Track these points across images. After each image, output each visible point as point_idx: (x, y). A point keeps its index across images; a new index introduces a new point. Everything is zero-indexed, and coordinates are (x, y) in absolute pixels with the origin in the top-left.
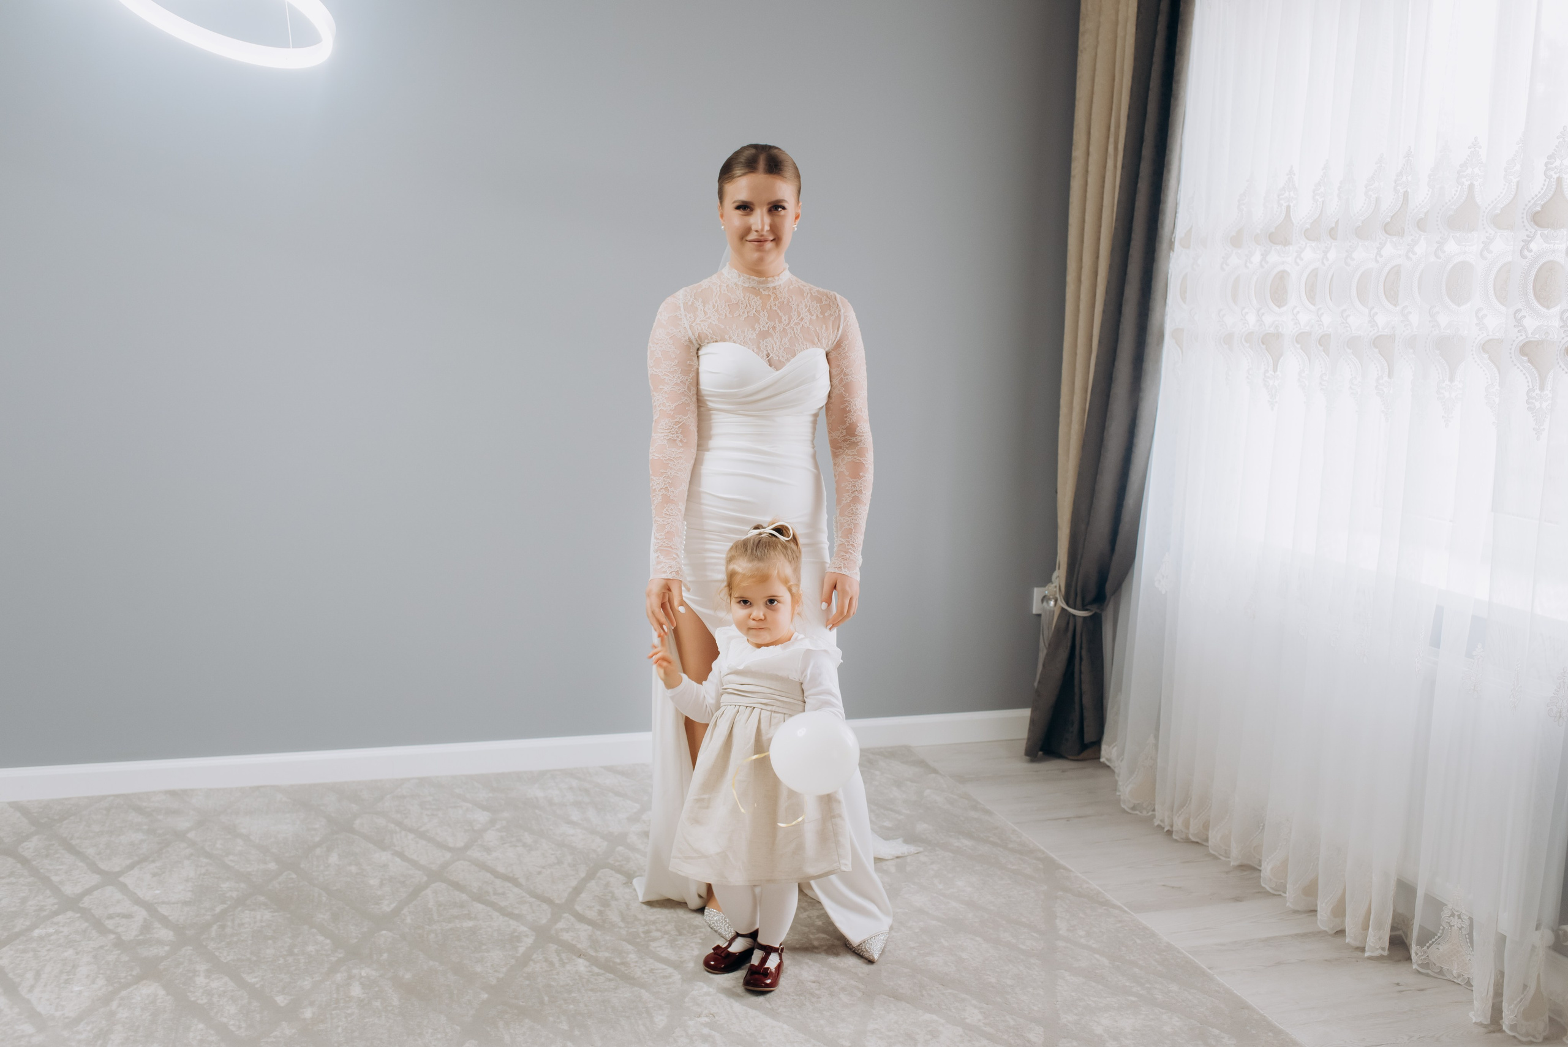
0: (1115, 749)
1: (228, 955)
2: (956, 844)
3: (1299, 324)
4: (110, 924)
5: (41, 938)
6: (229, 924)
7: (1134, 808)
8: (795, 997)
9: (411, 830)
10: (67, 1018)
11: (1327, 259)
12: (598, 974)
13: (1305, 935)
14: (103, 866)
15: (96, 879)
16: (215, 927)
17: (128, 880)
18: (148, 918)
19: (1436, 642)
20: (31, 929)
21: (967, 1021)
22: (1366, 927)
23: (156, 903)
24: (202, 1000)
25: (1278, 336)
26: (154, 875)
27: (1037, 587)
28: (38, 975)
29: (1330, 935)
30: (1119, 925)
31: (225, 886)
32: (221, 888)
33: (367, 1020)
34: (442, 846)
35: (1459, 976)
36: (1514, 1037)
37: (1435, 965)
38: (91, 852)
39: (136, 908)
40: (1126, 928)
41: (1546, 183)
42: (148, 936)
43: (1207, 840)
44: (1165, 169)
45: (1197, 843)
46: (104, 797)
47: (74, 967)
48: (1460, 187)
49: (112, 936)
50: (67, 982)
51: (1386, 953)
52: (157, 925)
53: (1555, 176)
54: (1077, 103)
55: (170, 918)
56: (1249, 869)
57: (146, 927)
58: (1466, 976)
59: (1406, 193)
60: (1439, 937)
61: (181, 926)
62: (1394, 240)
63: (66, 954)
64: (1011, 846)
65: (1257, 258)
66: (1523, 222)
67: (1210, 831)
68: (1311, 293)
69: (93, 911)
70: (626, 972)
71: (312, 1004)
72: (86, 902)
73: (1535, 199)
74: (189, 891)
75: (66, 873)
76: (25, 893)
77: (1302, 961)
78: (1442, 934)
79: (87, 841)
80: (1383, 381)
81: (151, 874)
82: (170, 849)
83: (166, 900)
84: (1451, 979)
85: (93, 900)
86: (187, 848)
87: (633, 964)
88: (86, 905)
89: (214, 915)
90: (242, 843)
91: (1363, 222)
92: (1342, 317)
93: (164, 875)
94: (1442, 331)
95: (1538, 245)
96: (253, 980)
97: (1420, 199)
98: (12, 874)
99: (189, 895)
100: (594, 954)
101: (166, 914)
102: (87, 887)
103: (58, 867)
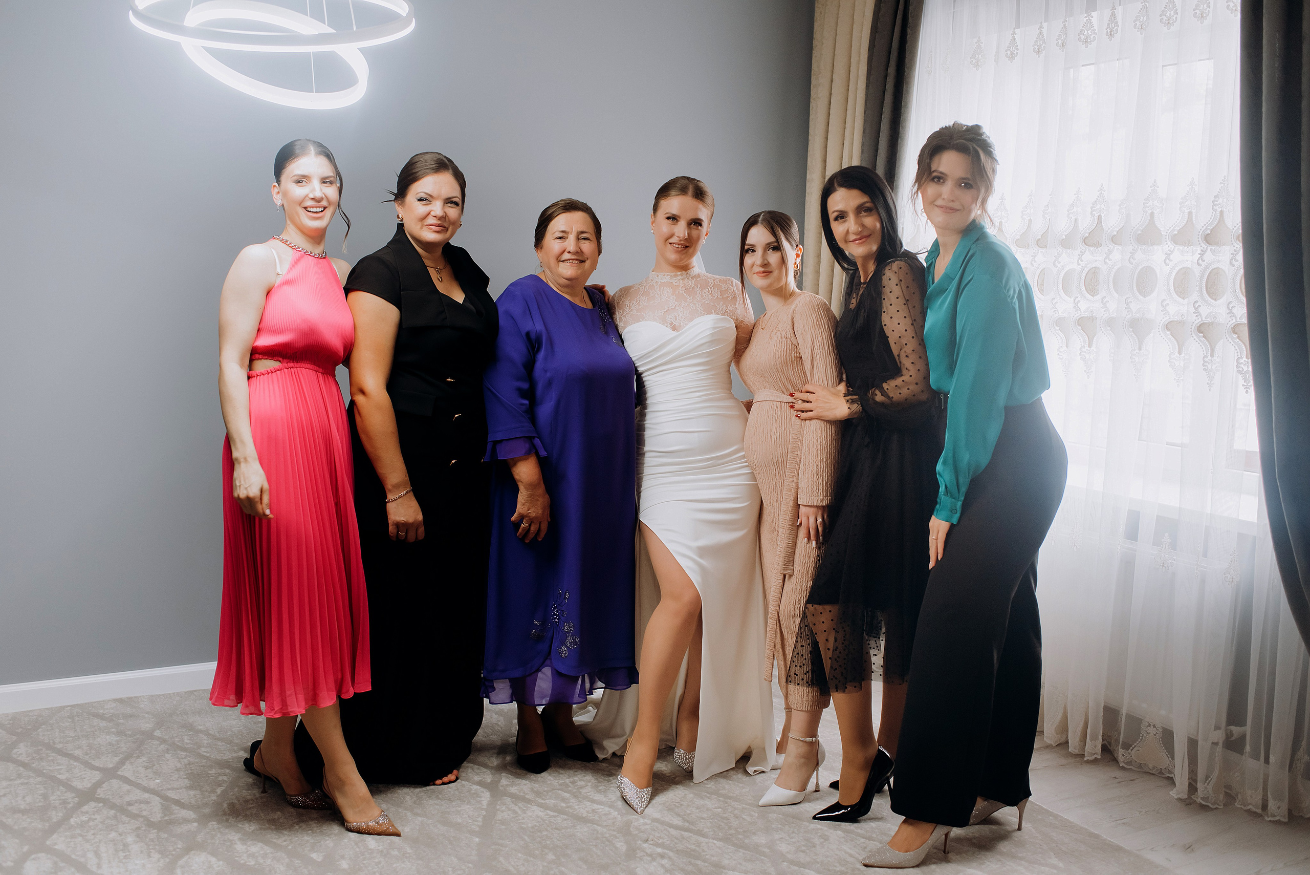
4: (133, 809)
5: (82, 825)
8: (711, 821)
11: (1035, 262)
12: (555, 816)
14: (97, 763)
15: (96, 775)
16: (225, 805)
17: (126, 773)
18: (163, 803)
19: (1132, 534)
20: (67, 818)
22: (1084, 739)
23: (162, 790)
24: (250, 862)
26: (147, 768)
28: (97, 854)
29: (1055, 747)
31: (213, 772)
32: (211, 774)
33: (394, 866)
35: (1154, 768)
37: (1136, 762)
38: (77, 752)
39: (147, 795)
41: (1213, 215)
42: (173, 816)
47: (124, 845)
48: (1145, 214)
49: (141, 819)
50: (126, 858)
51: (1099, 757)
52: (174, 807)
55: (182, 801)
57: (166, 810)
59: (1100, 216)
60: (1140, 742)
62: (1092, 249)
63: (111, 836)
66: (1199, 241)
69: (112, 800)
70: (575, 813)
71: (343, 857)
72: (100, 793)
73: (1207, 225)
74: (185, 778)
75: (67, 771)
76: (41, 790)
77: (1046, 767)
78: (1141, 740)
79: (69, 745)
80: (1084, 350)
81: (143, 767)
82: (146, 747)
83: (170, 787)
84: (1148, 770)
85: (106, 792)
86: (160, 745)
87: (576, 807)
88: (102, 796)
89: (218, 796)
90: (205, 737)
91: (1066, 236)
92: (1052, 303)
93: (154, 767)
94: (1134, 315)
95: (1208, 256)
96: (285, 843)
97: (1112, 223)
98: (19, 776)
99: (187, 781)
100: (543, 802)
101: (176, 798)
102: (93, 781)
103: (57, 768)
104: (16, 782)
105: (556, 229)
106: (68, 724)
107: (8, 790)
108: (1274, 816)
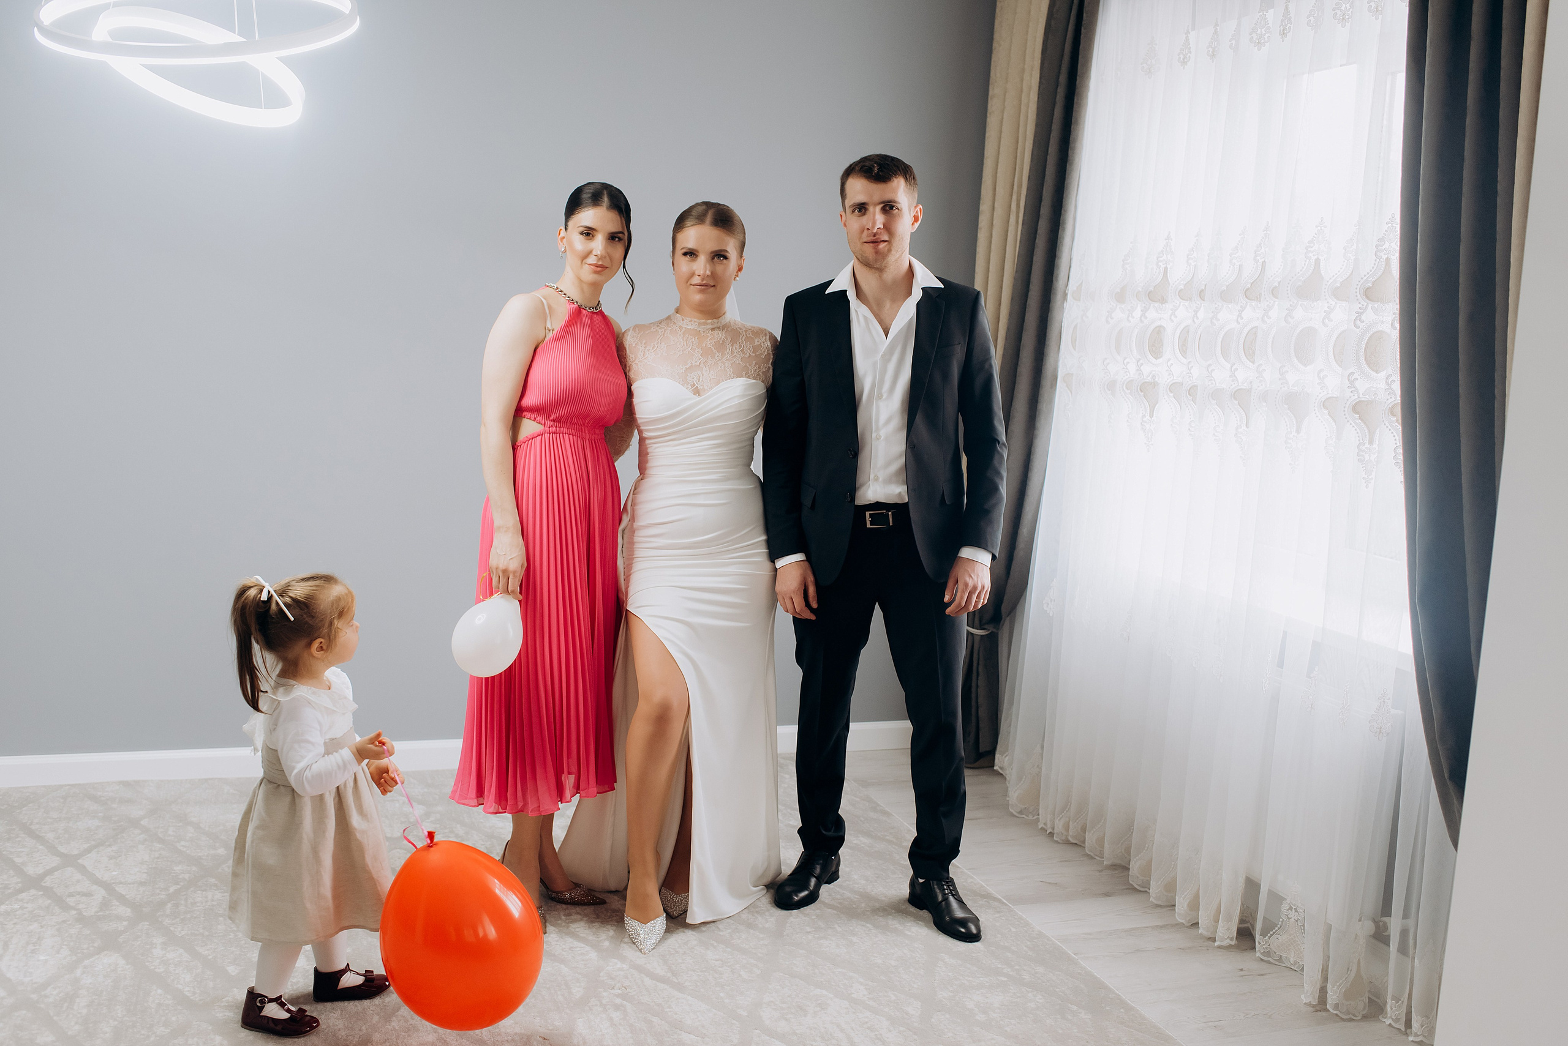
0: (1007, 758)
1: (183, 930)
2: (855, 842)
3: (1173, 374)
4: (71, 901)
5: (9, 913)
7: (1021, 812)
8: (700, 973)
10: (35, 983)
11: (1197, 318)
13: (1162, 927)
14: (62, 849)
15: (56, 861)
16: (169, 905)
17: (87, 862)
18: (107, 897)
21: (853, 995)
22: (1216, 920)
23: (114, 883)
24: (159, 969)
25: (1154, 384)
26: (111, 858)
29: (1187, 927)
31: (178, 868)
32: (174, 870)
35: (1296, 963)
36: (1337, 1015)
37: (1275, 953)
38: (50, 836)
39: (95, 887)
40: (1003, 918)
41: (1377, 263)
42: (107, 913)
43: (1084, 842)
44: (1060, 227)
45: (1076, 844)
46: (61, 786)
47: (39, 939)
48: (1308, 260)
49: (74, 912)
50: (33, 951)
51: (1234, 943)
52: (115, 902)
53: (1385, 257)
54: (985, 161)
55: (127, 897)
56: (1122, 868)
57: (105, 905)
58: (1301, 963)
59: (1264, 263)
61: (138, 904)
62: (1253, 304)
63: (31, 928)
65: (1137, 313)
66: (1357, 296)
67: (1087, 833)
68: (1183, 348)
69: (55, 890)
72: (48, 882)
73: (1367, 276)
74: (144, 873)
75: (28, 855)
77: (1159, 949)
78: (1281, 925)
79: (46, 827)
80: (1241, 430)
81: (108, 857)
82: (124, 835)
83: (123, 881)
84: (1287, 965)
85: (54, 880)
86: (140, 834)
89: (168, 895)
90: (192, 830)
91: (1228, 287)
92: (1208, 371)
93: (120, 858)
94: (1290, 388)
95: (1369, 316)
96: (206, 952)
97: (1275, 269)
99: (145, 876)
101: (123, 893)
102: (48, 868)
103: (19, 850)
106: (56, 804)
108: (1416, 1035)
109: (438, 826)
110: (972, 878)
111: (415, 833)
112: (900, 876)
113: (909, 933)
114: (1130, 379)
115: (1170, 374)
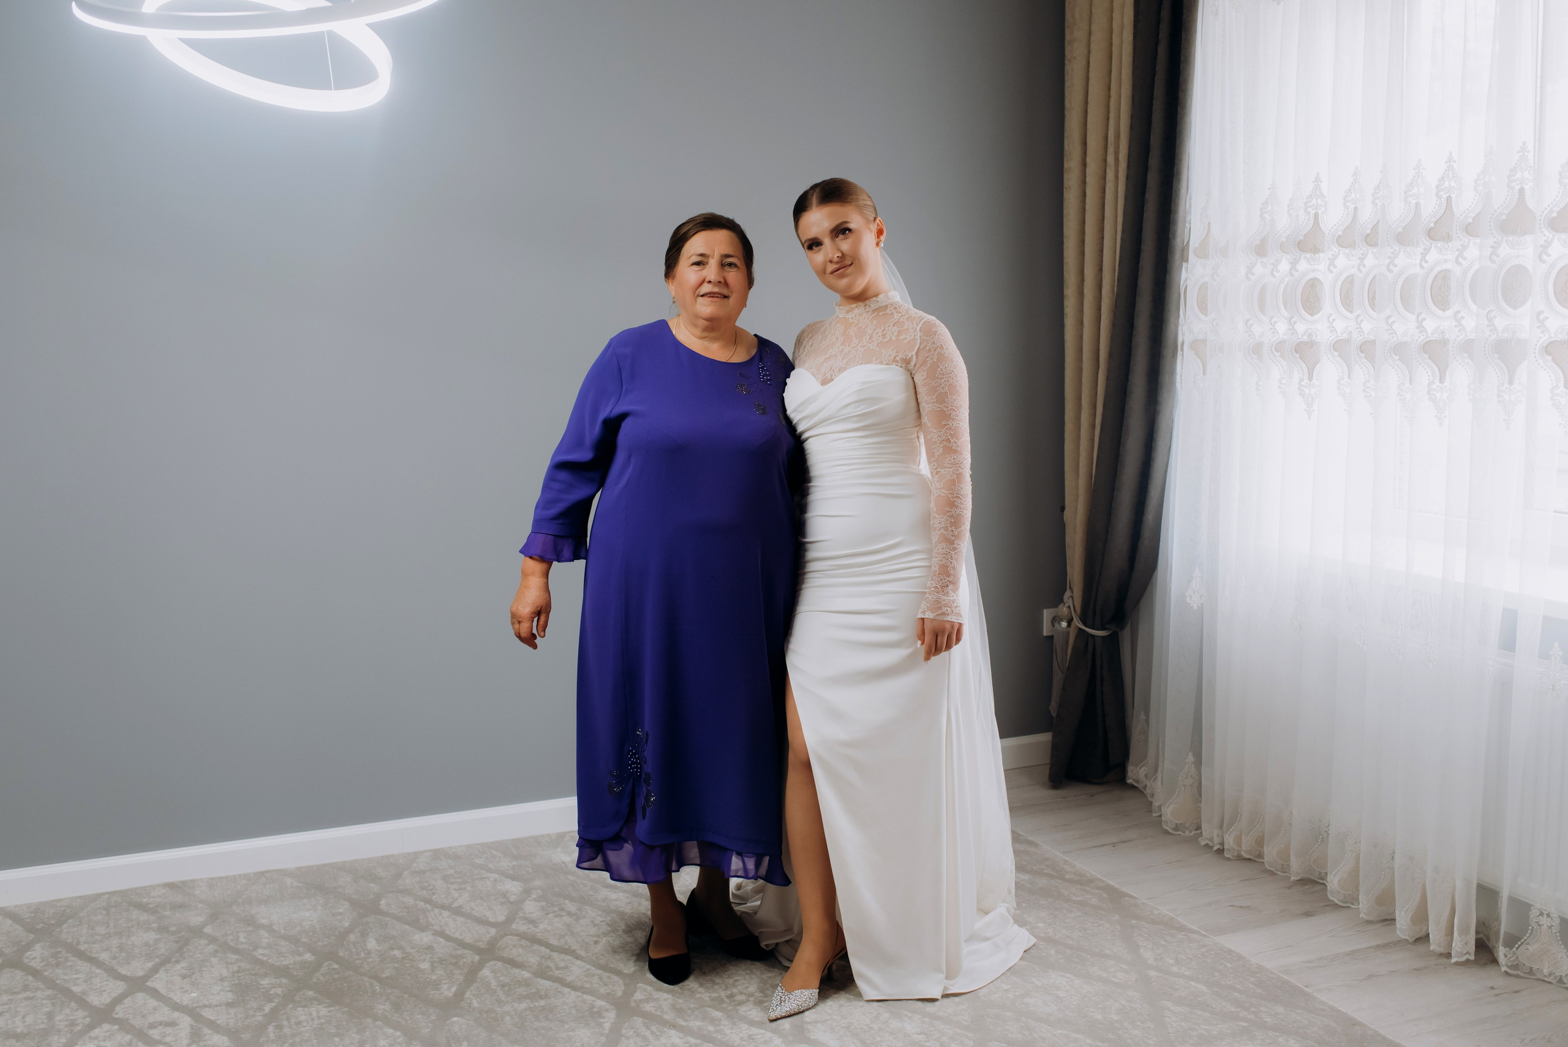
0: (1144, 768)
3: (1336, 331)
4: (154, 1034)
6: (285, 1023)
7: (1176, 829)
9: (443, 907)
11: (1365, 265)
13: (1385, 946)
14: (124, 971)
15: (120, 987)
16: (271, 1028)
17: (158, 982)
18: (194, 1024)
19: (1509, 644)
22: (1450, 932)
23: (197, 1007)
25: (1313, 344)
26: (184, 977)
27: (1046, 608)
29: (1410, 944)
30: (1203, 950)
31: (265, 982)
32: (262, 985)
34: (483, 922)
35: (1550, 974)
37: (1524, 965)
38: (104, 956)
39: (176, 1014)
40: (1212, 953)
43: (1260, 856)
45: (1250, 859)
51: (1472, 957)
52: (206, 1031)
55: (218, 1022)
56: (1313, 883)
57: (195, 1035)
58: (1558, 974)
59: (1449, 199)
61: (234, 1030)
62: (1439, 245)
64: (1067, 877)
65: (1284, 266)
67: (1265, 847)
68: (1347, 301)
69: (131, 1022)
70: (724, 1040)
74: (228, 991)
75: (85, 982)
76: (47, 1007)
77: (1393, 972)
78: (1531, 934)
79: (96, 945)
80: (1434, 387)
81: (180, 976)
82: (190, 947)
83: (207, 1003)
84: (1542, 978)
85: (126, 1010)
86: (208, 945)
87: (728, 1032)
88: (120, 1015)
89: (265, 1016)
90: (267, 935)
91: (1404, 228)
93: (194, 976)
94: (1500, 334)
97: (1466, 204)
98: (26, 988)
99: (230, 995)
100: (684, 1024)
101: (212, 1018)
102: (114, 995)
103: (75, 976)
104: (20, 996)
105: (692, 252)
106: (100, 917)
107: (7, 1007)
109: (544, 904)
110: (1157, 909)
111: (521, 915)
112: (1080, 914)
113: (1117, 981)
114: (1280, 340)
115: (1332, 331)
